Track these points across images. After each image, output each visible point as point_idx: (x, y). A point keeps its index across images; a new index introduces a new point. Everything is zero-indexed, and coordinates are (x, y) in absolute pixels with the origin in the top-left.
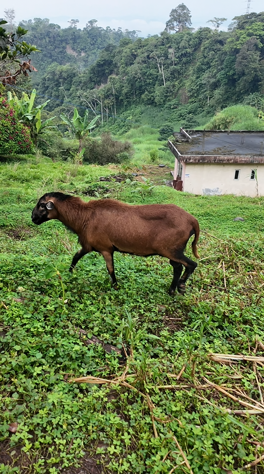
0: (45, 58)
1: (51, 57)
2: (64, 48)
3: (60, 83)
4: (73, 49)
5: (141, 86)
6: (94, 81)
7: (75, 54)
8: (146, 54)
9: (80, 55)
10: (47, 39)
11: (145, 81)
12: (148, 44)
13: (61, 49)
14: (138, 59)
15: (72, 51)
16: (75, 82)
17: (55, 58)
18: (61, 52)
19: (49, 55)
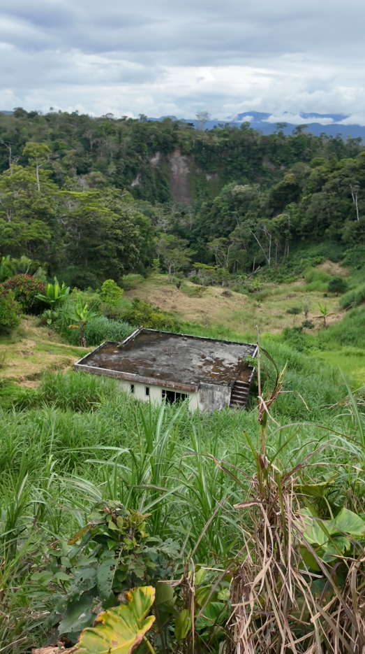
0: (234, 171)
1: (241, 170)
2: (260, 159)
3: (234, 206)
4: (272, 161)
5: (326, 219)
6: (274, 207)
7: (272, 167)
8: (338, 180)
9: (279, 169)
10: (240, 148)
11: (331, 213)
12: (343, 167)
13: (255, 161)
14: (328, 185)
15: (269, 163)
16: (252, 206)
17: (246, 171)
18: (255, 164)
19: (239, 167)
